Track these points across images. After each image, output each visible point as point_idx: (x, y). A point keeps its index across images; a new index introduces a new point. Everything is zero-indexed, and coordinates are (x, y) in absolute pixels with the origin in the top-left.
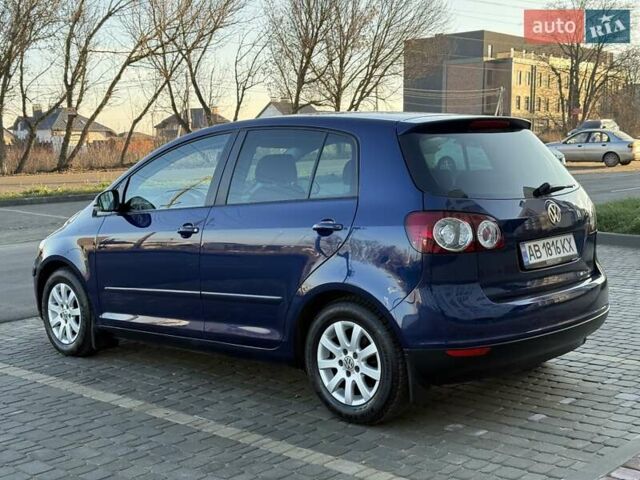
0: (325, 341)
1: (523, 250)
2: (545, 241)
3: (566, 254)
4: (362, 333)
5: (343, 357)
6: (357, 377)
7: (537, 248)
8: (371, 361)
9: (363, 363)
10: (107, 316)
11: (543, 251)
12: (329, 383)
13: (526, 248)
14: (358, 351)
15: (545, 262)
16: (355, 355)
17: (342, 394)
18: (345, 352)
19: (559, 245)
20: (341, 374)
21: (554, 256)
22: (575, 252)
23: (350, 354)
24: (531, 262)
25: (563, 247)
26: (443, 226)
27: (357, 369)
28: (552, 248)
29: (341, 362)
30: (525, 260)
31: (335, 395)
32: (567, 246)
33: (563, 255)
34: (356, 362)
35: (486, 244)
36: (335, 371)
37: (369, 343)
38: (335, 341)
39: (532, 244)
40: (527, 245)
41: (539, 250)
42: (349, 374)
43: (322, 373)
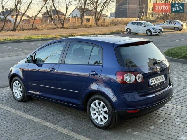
0: (92, 105)
1: (149, 81)
2: (156, 78)
3: (162, 81)
4: (103, 104)
5: (98, 110)
6: (101, 116)
7: (153, 80)
8: (106, 112)
9: (103, 113)
10: (30, 91)
11: (155, 81)
12: (94, 117)
13: (150, 80)
14: (102, 109)
15: (155, 84)
16: (101, 110)
17: (97, 120)
18: (98, 109)
19: (160, 78)
20: (97, 115)
21: (158, 82)
22: (164, 80)
23: (100, 110)
24: (152, 84)
25: (161, 79)
26: (127, 76)
27: (102, 114)
28: (158, 80)
29: (97, 112)
30: (150, 84)
31: (95, 120)
32: (162, 78)
33: (161, 81)
34: (101, 112)
35: (139, 81)
36: (95, 114)
37: (105, 107)
38: (95, 105)
39: (152, 79)
40: (150, 79)
41: (154, 81)
42: (99, 115)
43: (92, 114)
